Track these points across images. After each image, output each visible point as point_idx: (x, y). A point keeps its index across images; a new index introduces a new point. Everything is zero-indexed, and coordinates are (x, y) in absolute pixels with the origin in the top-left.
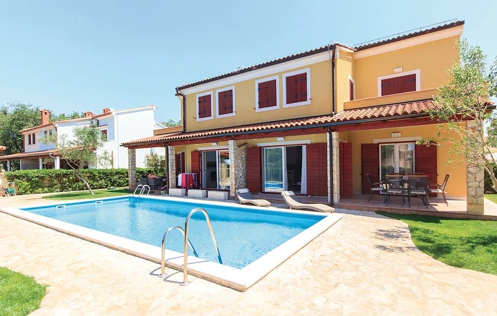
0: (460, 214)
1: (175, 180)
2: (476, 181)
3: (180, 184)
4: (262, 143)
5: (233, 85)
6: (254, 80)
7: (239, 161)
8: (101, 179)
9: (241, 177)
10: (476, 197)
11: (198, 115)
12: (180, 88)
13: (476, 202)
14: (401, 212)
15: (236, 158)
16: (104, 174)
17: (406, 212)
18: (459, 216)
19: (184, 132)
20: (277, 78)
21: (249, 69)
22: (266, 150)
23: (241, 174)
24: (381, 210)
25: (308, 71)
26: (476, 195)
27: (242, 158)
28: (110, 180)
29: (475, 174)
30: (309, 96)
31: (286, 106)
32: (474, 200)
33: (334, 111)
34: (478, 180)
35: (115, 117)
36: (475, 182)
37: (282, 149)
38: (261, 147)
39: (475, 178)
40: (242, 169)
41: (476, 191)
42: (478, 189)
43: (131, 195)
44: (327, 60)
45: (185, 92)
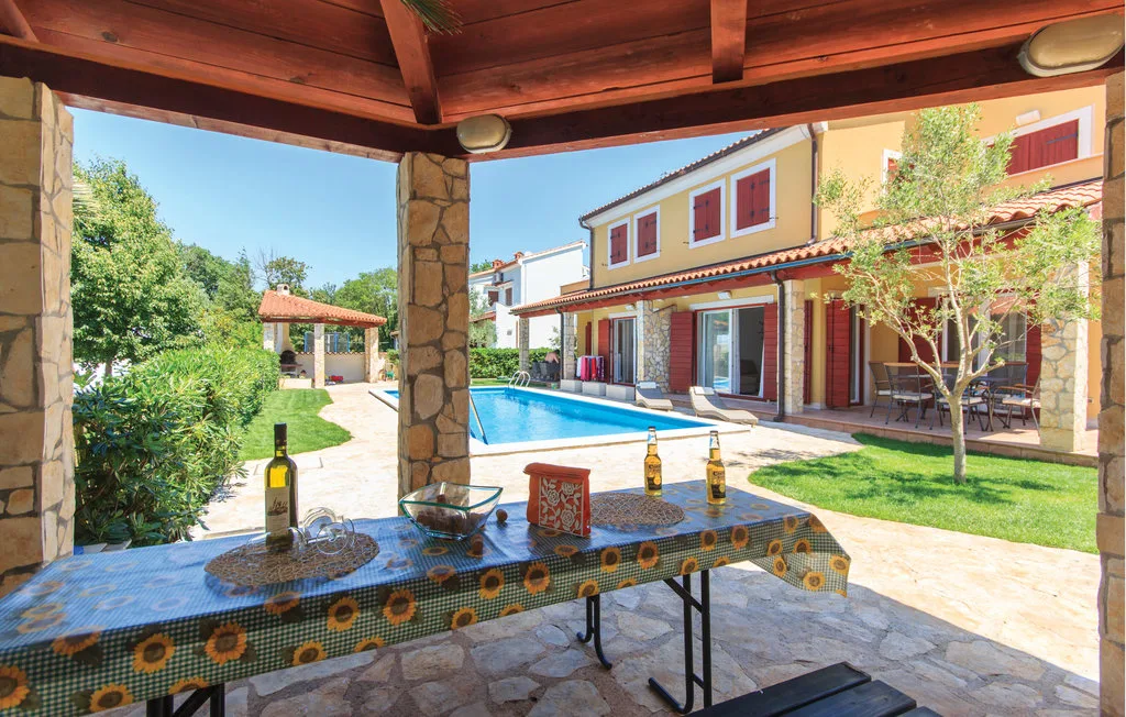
0: (1021, 449)
1: (572, 367)
2: (1057, 377)
3: (578, 374)
4: (696, 302)
5: (656, 204)
6: (685, 193)
7: (655, 336)
8: (491, 364)
9: (658, 363)
10: (1056, 412)
11: (609, 260)
12: (585, 218)
13: (1055, 425)
14: (903, 438)
15: (649, 331)
16: (496, 356)
17: (912, 439)
18: (1018, 452)
19: (589, 290)
20: (721, 184)
21: (676, 176)
22: (707, 316)
23: (658, 359)
24: (866, 430)
25: (771, 164)
26: (1057, 408)
27: (662, 331)
28: (504, 365)
29: (1056, 361)
30: (772, 213)
31: (735, 233)
32: (1052, 421)
33: (813, 237)
34: (1061, 376)
35: (523, 266)
36: (1056, 381)
37: (727, 313)
38: (696, 311)
39: (1056, 370)
40: (662, 349)
41: (1057, 399)
42: (1062, 395)
43: (506, 386)
44: (799, 140)
45: (594, 222)
